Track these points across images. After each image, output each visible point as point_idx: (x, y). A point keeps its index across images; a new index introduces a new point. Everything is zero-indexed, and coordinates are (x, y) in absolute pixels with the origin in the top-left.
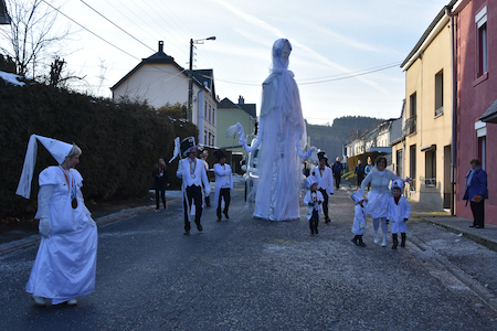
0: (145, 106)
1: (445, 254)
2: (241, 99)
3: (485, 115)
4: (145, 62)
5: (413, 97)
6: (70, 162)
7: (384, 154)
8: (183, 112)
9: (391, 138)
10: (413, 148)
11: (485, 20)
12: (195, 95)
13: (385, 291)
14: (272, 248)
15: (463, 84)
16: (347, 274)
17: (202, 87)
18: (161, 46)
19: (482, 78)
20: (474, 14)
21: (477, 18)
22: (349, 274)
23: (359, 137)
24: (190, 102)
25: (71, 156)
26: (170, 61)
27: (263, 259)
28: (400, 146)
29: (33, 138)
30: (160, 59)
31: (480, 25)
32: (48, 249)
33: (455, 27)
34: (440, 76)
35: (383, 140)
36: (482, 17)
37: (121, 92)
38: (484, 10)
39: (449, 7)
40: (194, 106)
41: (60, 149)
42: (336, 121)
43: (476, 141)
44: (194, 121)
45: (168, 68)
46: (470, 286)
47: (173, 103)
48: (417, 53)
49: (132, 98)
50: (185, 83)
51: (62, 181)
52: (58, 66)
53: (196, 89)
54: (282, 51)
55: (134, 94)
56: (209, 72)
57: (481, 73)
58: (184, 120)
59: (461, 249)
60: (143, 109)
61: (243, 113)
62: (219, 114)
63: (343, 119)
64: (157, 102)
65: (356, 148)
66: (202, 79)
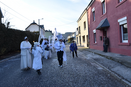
1: (92, 58)
2: (49, 30)
3: (97, 28)
4: (31, 24)
5: (79, 27)
7: (74, 38)
8: (38, 32)
9: (75, 35)
10: (80, 36)
11: (94, 10)
15: (90, 23)
18: (34, 21)
19: (94, 22)
20: (91, 9)
21: (92, 10)
23: (69, 35)
24: (39, 30)
26: (36, 24)
27: (52, 64)
28: (77, 36)
30: (34, 23)
31: (93, 11)
33: (88, 13)
34: (85, 23)
35: (73, 36)
36: (93, 10)
38: (94, 8)
39: (86, 9)
43: (93, 34)
46: (103, 68)
48: (80, 19)
50: (38, 27)
53: (40, 28)
56: (43, 25)
57: (94, 21)
58: (38, 34)
59: (95, 57)
61: (50, 32)
62: (45, 33)
65: (69, 37)
66: (42, 27)
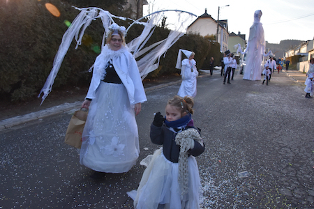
0: (199, 35)
2: (239, 33)
4: (200, 17)
6: (191, 58)
7: (304, 56)
8: (215, 38)
9: (307, 49)
12: (219, 31)
13: (303, 118)
14: (250, 95)
16: (285, 109)
17: (223, 27)
18: (206, 11)
22: (286, 109)
23: (292, 49)
24: (217, 33)
25: (191, 56)
26: (209, 17)
27: (246, 100)
29: (180, 50)
30: (206, 16)
32: (184, 84)
35: (304, 50)
37: (190, 30)
40: (219, 35)
41: (188, 53)
42: (281, 41)
44: (219, 42)
45: (209, 20)
47: (210, 34)
49: (193, 32)
50: (215, 26)
51: (188, 64)
52: (164, 20)
53: (220, 28)
54: (258, 15)
55: (194, 31)
56: (226, 21)
58: (214, 41)
60: (198, 36)
61: (240, 38)
62: (229, 39)
63: (285, 41)
64: (203, 34)
65: (290, 53)
66: (222, 24)
